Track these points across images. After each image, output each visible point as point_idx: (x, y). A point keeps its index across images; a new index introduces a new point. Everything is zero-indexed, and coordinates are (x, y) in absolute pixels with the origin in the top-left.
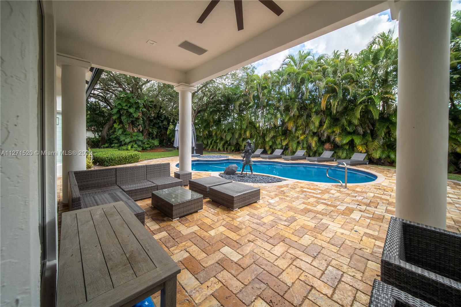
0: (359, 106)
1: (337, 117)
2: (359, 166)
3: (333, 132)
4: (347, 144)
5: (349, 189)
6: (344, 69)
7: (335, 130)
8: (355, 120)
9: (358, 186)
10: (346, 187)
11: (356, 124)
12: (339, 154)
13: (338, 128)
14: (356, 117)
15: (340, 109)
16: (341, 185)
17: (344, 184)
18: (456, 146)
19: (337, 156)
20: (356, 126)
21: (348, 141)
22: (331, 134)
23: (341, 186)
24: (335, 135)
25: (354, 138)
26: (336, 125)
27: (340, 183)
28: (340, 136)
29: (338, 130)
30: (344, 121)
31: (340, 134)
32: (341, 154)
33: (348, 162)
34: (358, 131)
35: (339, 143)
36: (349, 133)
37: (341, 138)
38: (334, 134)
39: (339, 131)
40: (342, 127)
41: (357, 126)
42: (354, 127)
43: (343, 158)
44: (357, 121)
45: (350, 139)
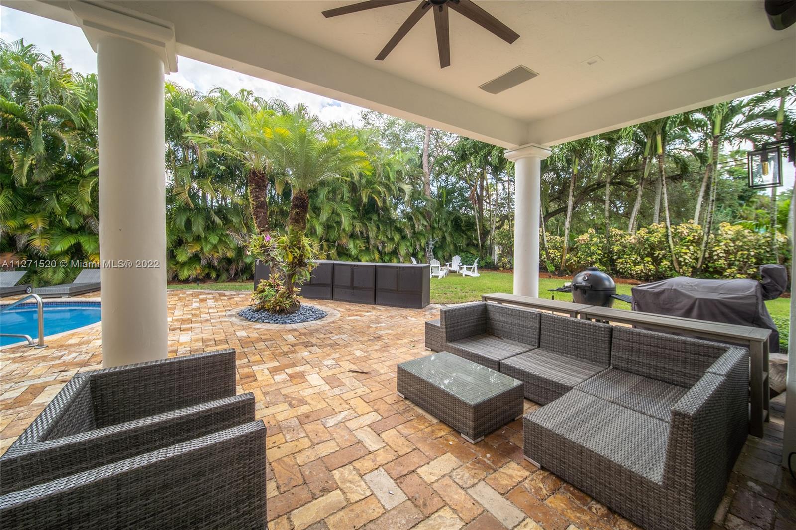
0: (88, 179)
1: (36, 194)
2: (91, 294)
3: (25, 227)
4: (65, 252)
5: (50, 345)
6: (48, 93)
7: (29, 221)
8: (82, 205)
9: (73, 335)
10: (41, 345)
11: (85, 213)
12: (45, 275)
13: (39, 219)
14: (82, 201)
15: (41, 177)
16: (30, 343)
17: (37, 340)
18: (227, 250)
19: (40, 280)
20: (85, 218)
21: (66, 247)
22: (19, 232)
23: (30, 345)
24: (32, 234)
25: (81, 241)
26: (33, 212)
27: (27, 339)
28: (45, 236)
29: (38, 224)
30: (53, 204)
31: (44, 232)
32: (50, 274)
33: (64, 290)
34: (89, 228)
35: (43, 251)
36: (70, 231)
37: (48, 241)
38: (27, 231)
39: (41, 225)
40: (50, 217)
41: (88, 217)
42: (81, 220)
43: (58, 282)
44: (85, 207)
45: (73, 242)
